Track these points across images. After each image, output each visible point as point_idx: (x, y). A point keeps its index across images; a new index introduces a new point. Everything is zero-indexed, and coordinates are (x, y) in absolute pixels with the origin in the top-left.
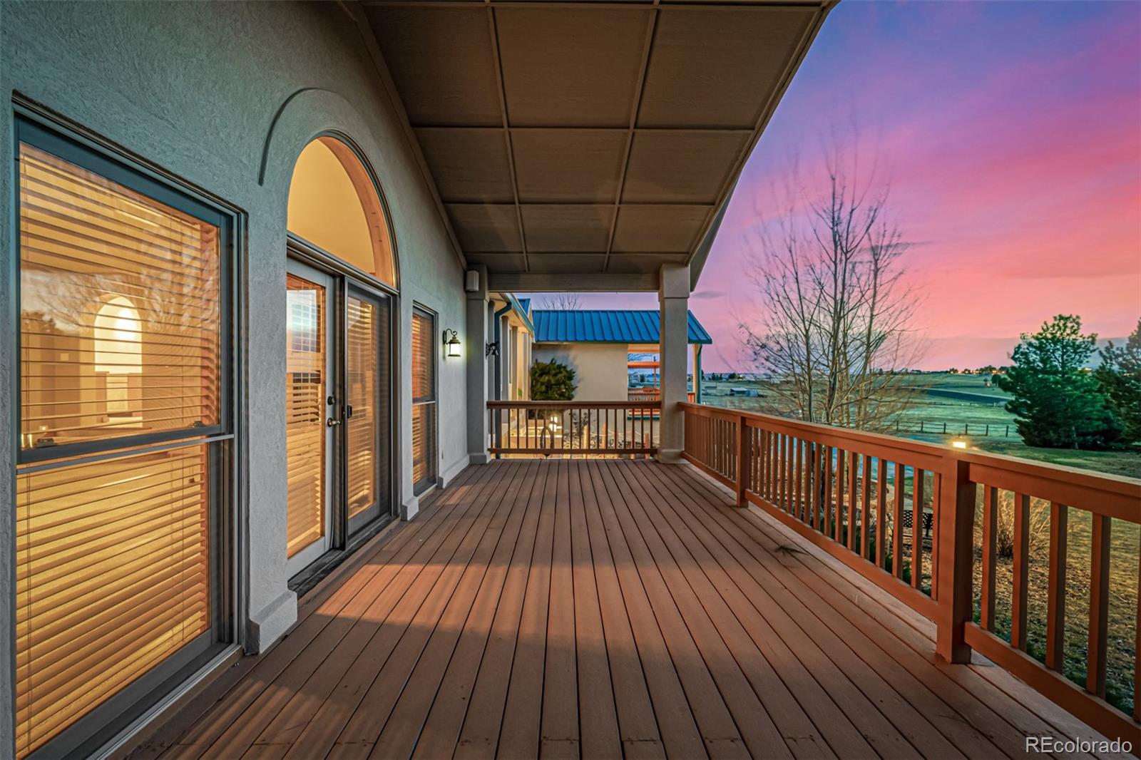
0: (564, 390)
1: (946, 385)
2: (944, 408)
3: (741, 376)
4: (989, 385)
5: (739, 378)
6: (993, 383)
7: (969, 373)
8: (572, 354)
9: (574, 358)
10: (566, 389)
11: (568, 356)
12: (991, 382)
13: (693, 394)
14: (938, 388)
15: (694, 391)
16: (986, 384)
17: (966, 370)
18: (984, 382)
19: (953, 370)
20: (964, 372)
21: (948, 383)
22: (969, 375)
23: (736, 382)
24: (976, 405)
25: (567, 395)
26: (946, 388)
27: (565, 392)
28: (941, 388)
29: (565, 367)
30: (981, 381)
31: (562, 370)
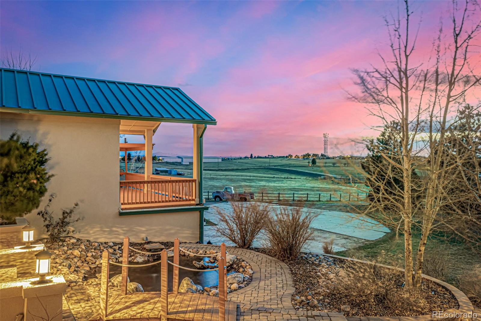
0: (35, 181)
1: (289, 165)
2: (295, 181)
3: (160, 158)
4: (310, 165)
5: (159, 160)
6: (312, 164)
7: (298, 158)
8: (42, 128)
9: (45, 135)
10: (38, 179)
11: (36, 131)
12: (311, 163)
13: (195, 181)
14: (285, 167)
15: (195, 177)
16: (309, 165)
17: (296, 156)
18: (308, 164)
19: (290, 155)
20: (295, 157)
21: (290, 164)
22: (298, 159)
23: (157, 163)
24: (311, 179)
25: (38, 188)
26: (289, 167)
27: (36, 185)
28: (286, 167)
29: (35, 147)
30: (305, 162)
31: (31, 150)
